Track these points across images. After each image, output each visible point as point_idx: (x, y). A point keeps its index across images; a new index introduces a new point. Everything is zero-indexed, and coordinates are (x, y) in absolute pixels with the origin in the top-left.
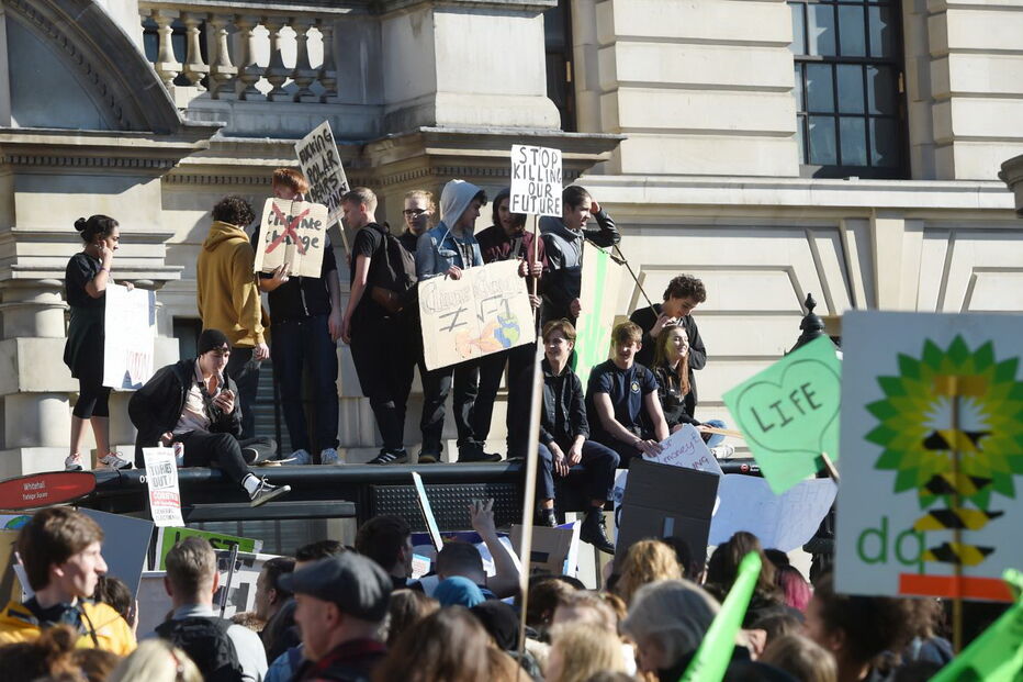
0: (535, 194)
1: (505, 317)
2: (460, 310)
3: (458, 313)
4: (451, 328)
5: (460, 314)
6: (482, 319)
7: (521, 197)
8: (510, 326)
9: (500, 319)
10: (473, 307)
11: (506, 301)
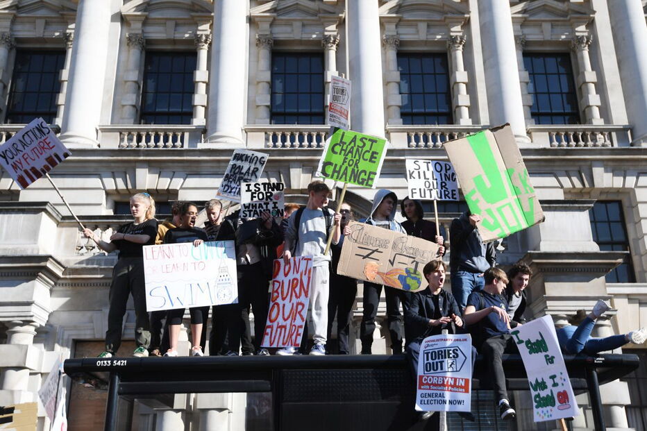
0: (431, 187)
1: (412, 271)
2: (376, 250)
3: (373, 252)
4: (364, 257)
5: (375, 252)
6: (392, 264)
7: (418, 191)
8: (413, 278)
9: (407, 271)
10: (388, 254)
11: (417, 263)
